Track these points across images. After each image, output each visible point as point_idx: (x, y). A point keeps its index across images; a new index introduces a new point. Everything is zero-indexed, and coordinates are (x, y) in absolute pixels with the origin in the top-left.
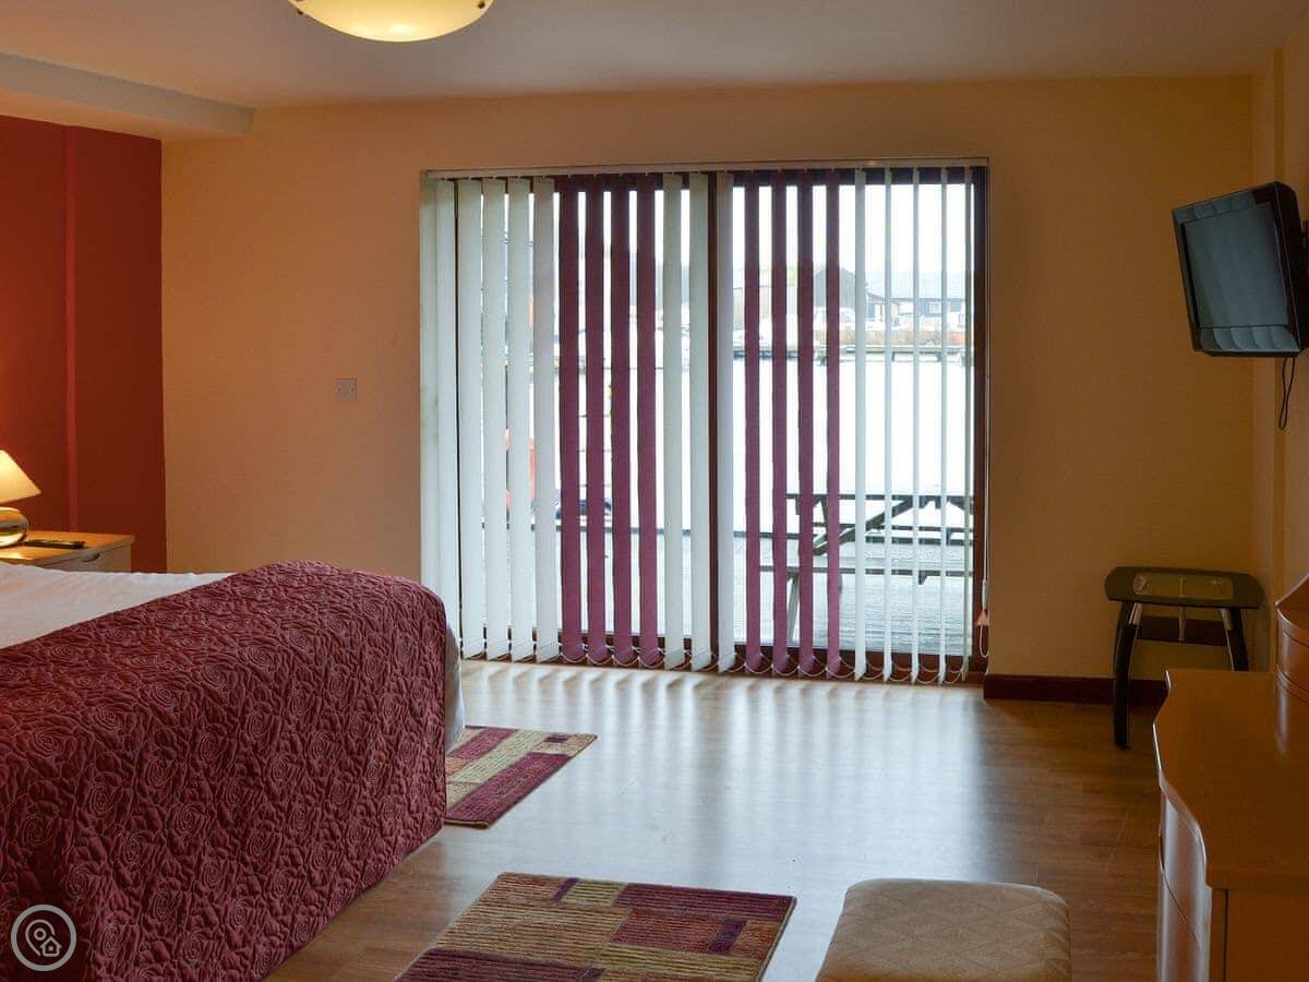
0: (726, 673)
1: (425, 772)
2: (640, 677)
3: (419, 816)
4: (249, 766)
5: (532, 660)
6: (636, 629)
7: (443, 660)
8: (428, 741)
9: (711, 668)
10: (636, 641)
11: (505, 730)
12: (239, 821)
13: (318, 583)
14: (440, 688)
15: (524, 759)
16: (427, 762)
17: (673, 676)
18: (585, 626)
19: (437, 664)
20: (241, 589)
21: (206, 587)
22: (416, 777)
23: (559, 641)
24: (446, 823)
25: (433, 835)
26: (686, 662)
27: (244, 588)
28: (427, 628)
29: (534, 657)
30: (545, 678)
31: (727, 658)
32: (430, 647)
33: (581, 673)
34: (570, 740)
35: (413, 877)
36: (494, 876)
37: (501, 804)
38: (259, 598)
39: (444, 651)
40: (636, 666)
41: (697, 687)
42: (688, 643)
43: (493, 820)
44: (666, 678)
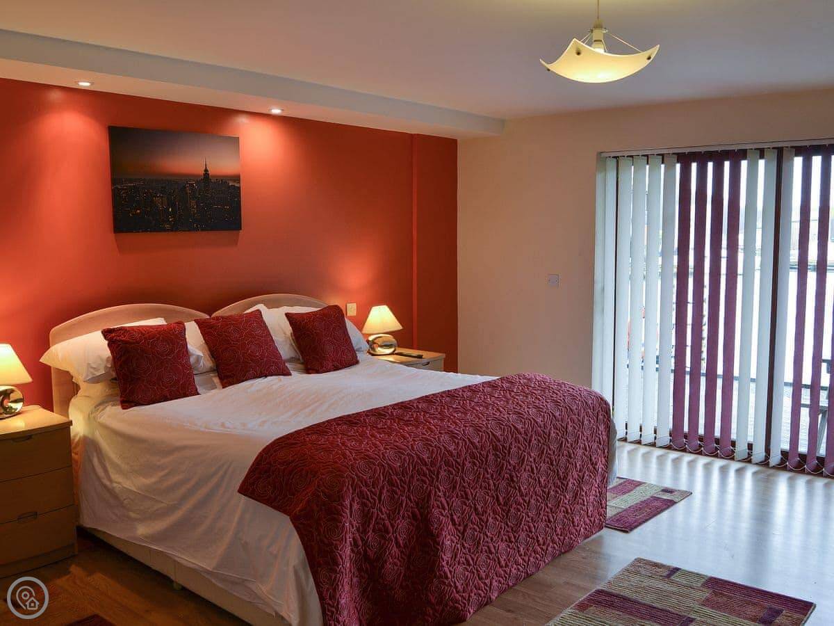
0: (774, 467)
1: (597, 496)
2: (718, 463)
3: (592, 519)
4: (512, 477)
5: (653, 445)
6: (717, 433)
7: (608, 437)
8: (599, 479)
9: (765, 463)
10: (717, 441)
11: (639, 482)
12: (505, 504)
13: (544, 387)
14: (606, 451)
15: (649, 499)
16: (597, 491)
17: (738, 465)
18: (686, 429)
19: (604, 437)
20: (506, 385)
21: (489, 382)
22: (592, 498)
23: (670, 436)
24: (605, 527)
25: (599, 531)
26: (748, 457)
27: (507, 384)
28: (600, 417)
29: (655, 443)
30: (661, 456)
31: (775, 458)
32: (602, 427)
33: (683, 456)
34: (676, 493)
35: (588, 551)
36: (633, 558)
37: (635, 522)
38: (515, 390)
39: (609, 431)
40: (716, 456)
41: (755, 473)
42: (750, 446)
43: (632, 529)
44: (735, 466)
